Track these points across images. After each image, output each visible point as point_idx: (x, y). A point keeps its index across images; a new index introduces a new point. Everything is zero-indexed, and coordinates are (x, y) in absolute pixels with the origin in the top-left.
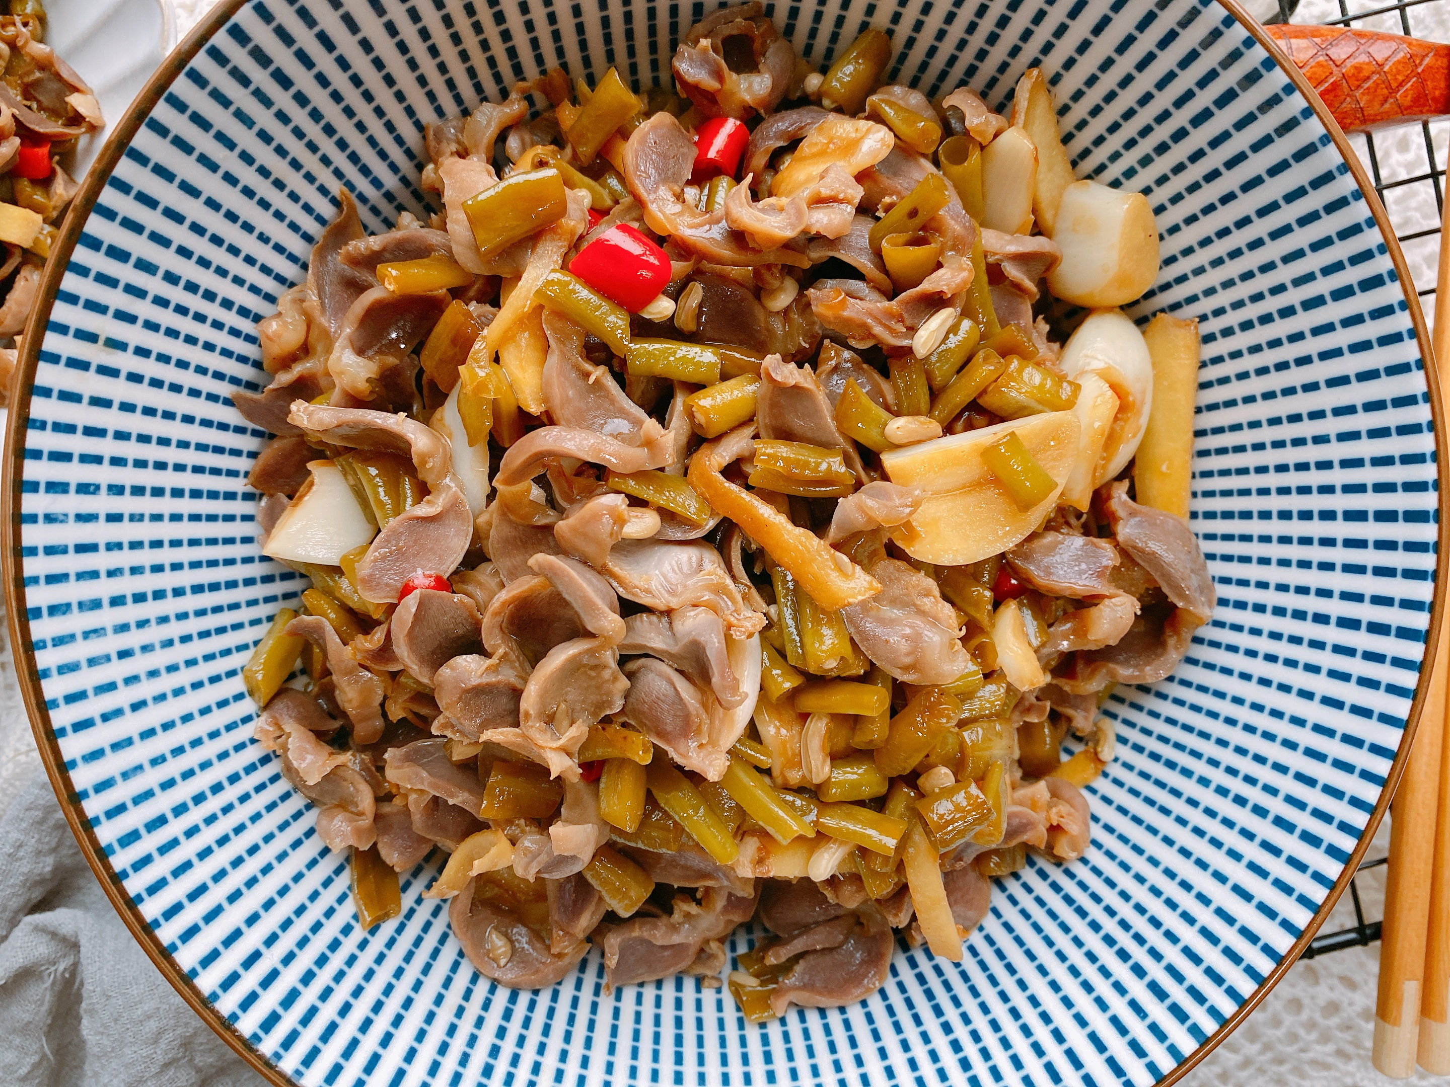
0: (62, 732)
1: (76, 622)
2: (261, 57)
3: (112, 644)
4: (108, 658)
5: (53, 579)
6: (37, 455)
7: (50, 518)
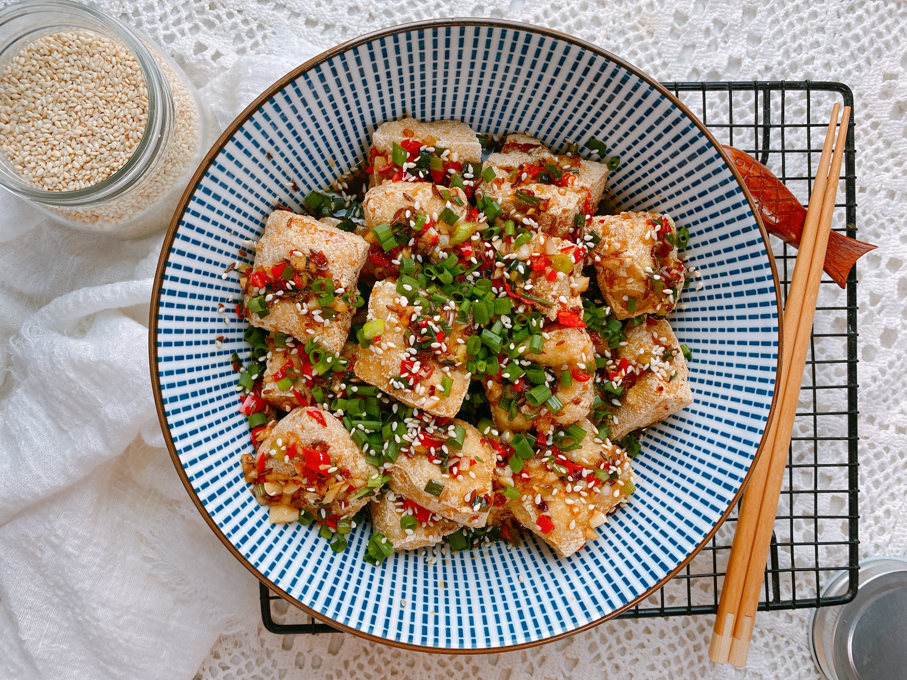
0: (234, 140)
1: (275, 117)
2: (525, 50)
3: (273, 135)
4: (267, 137)
5: (288, 99)
6: (331, 64)
7: (310, 83)
